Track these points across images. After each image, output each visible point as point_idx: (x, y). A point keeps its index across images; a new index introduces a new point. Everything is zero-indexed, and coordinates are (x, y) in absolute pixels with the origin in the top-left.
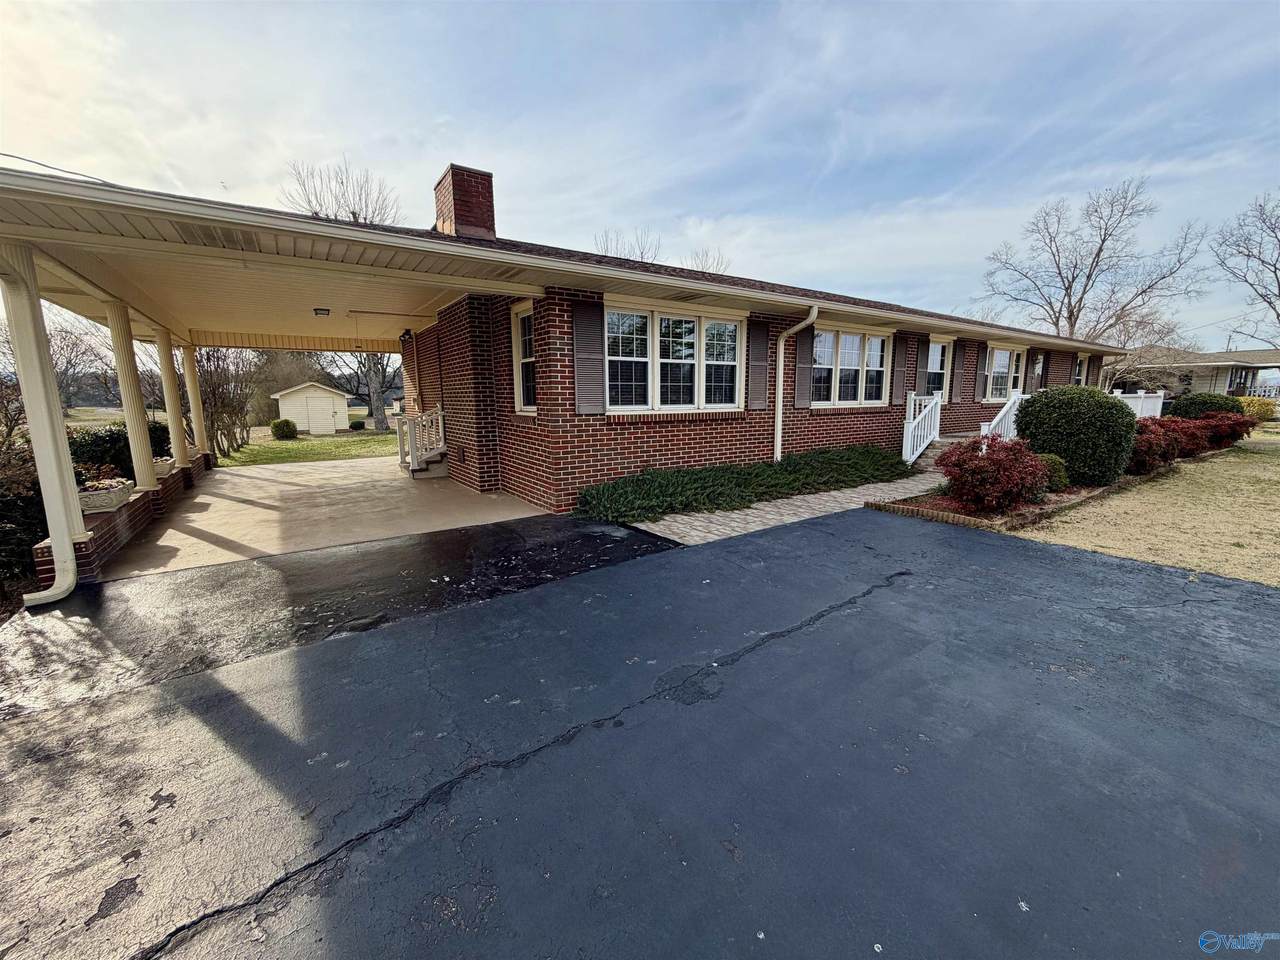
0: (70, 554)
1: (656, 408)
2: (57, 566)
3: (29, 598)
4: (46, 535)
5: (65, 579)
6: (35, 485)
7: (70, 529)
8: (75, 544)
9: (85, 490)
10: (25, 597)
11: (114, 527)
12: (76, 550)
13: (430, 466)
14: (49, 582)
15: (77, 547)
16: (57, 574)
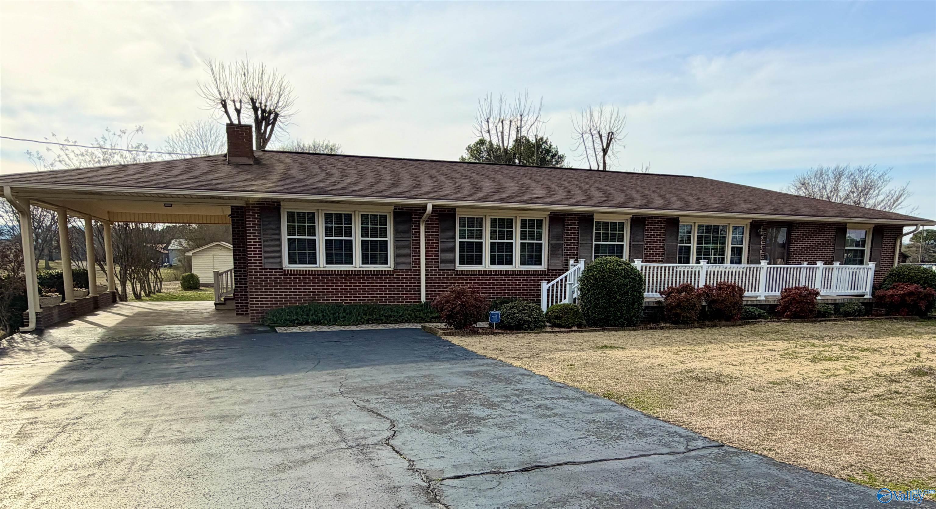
0: (34, 314)
1: (322, 266)
2: (30, 320)
3: (21, 329)
4: (27, 309)
5: (32, 325)
6: (25, 291)
7: (35, 308)
8: (36, 313)
9: (42, 296)
10: (20, 328)
11: (52, 313)
12: (36, 315)
13: (227, 302)
14: (28, 326)
15: (37, 314)
16: (30, 324)
